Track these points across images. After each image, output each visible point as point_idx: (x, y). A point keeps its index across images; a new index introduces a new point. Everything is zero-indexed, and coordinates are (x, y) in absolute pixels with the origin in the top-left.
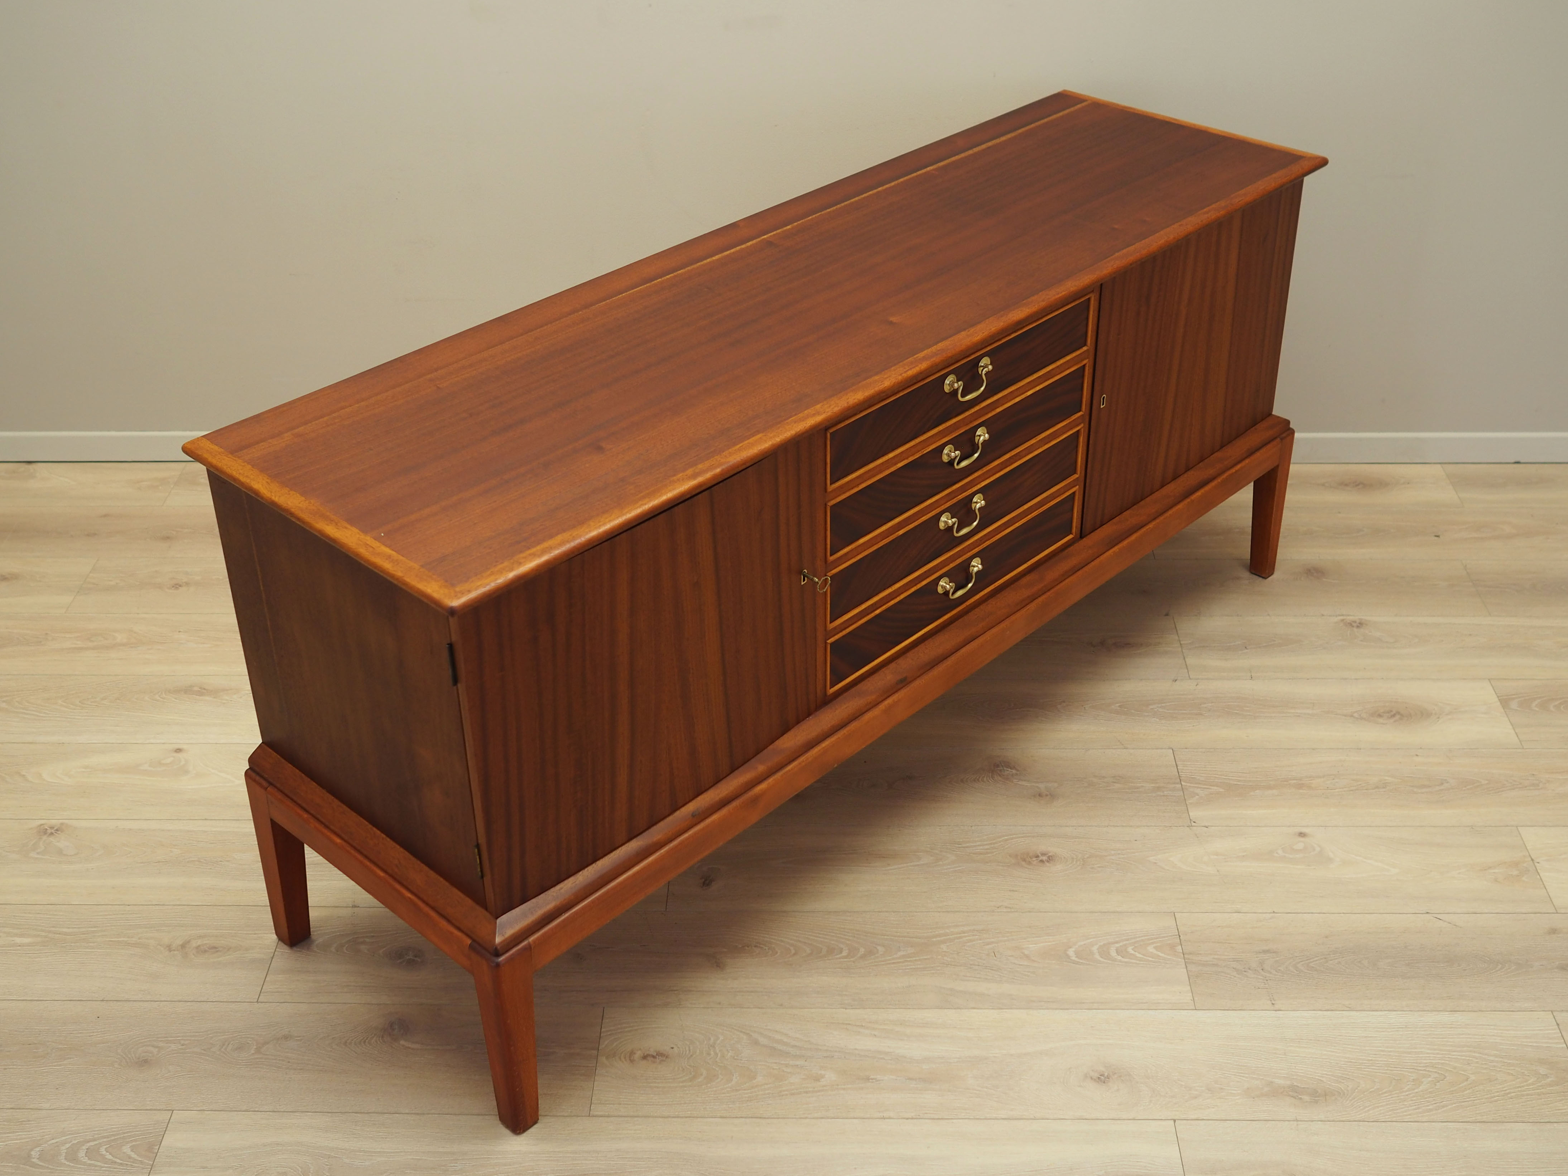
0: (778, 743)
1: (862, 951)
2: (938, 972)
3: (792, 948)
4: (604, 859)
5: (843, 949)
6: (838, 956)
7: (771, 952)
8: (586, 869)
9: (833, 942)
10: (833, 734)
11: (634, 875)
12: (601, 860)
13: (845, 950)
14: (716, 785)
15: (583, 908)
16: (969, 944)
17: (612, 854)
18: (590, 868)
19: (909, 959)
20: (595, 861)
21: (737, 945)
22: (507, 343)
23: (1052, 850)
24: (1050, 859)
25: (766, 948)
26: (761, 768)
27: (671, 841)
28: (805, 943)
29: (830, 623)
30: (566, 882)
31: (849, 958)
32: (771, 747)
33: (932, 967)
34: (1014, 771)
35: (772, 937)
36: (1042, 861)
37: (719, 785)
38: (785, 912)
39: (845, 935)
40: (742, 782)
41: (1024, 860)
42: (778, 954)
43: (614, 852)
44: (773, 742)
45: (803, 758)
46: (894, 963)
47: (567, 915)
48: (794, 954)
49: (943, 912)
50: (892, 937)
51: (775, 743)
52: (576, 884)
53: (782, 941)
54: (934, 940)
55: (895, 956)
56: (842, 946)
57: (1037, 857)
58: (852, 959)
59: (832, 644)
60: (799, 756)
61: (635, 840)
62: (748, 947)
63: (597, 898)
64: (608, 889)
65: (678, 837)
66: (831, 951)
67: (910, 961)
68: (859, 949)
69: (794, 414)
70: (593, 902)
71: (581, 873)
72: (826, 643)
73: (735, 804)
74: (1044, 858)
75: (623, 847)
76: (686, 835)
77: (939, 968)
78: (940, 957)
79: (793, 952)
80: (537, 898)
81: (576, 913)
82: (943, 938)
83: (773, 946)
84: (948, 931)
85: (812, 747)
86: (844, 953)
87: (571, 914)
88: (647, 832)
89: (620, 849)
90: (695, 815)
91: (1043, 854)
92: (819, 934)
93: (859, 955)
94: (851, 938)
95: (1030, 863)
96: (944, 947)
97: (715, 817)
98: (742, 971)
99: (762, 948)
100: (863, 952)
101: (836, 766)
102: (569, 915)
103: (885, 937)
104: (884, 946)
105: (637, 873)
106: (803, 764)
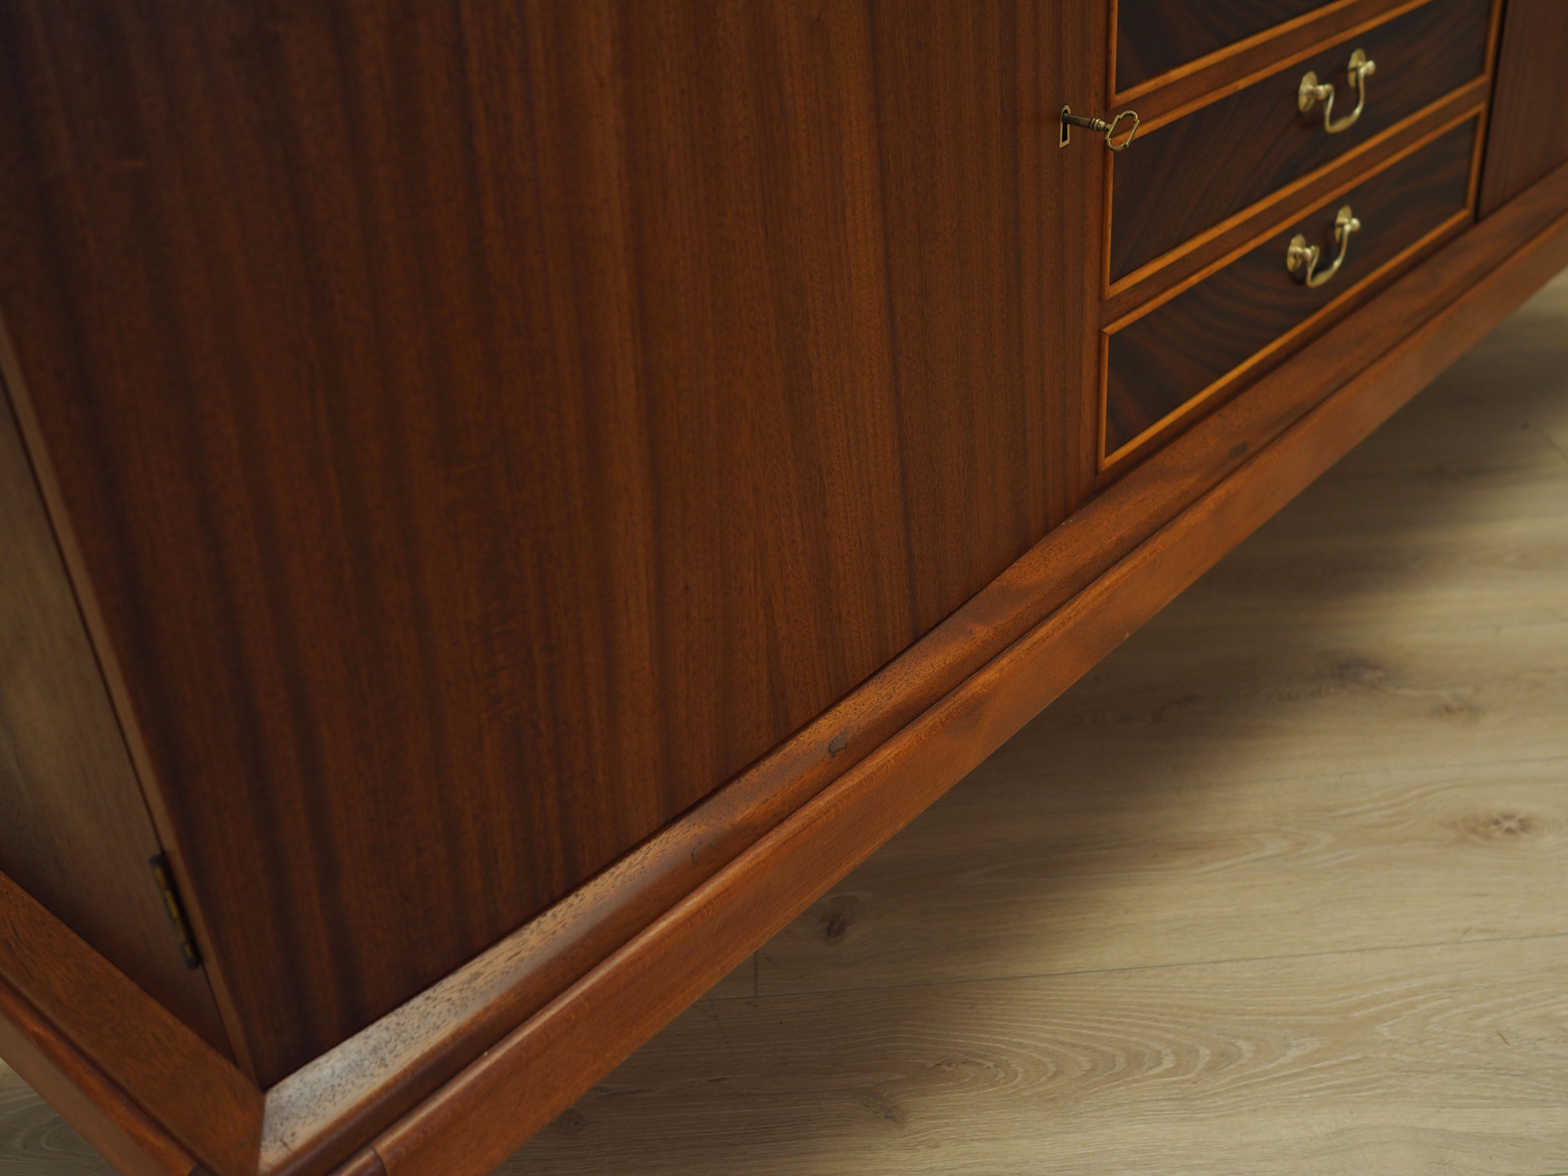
0: (1007, 574)
1: (1205, 1054)
2: (1394, 1090)
3: (1047, 1060)
4: (599, 881)
5: (1160, 1053)
6: (1151, 1072)
7: (1002, 1074)
8: (549, 913)
9: (1135, 1039)
10: (1122, 558)
11: (690, 918)
12: (592, 885)
13: (1167, 1055)
14: (881, 675)
15: (544, 1029)
16: (1435, 1019)
17: (623, 866)
18: (562, 910)
19: (1317, 1066)
20: (573, 886)
21: (923, 1061)
23: (1523, 808)
24: (1525, 825)
25: (990, 1064)
26: (982, 632)
27: (780, 819)
28: (1074, 1046)
29: (1111, 284)
30: (490, 955)
31: (1183, 1075)
32: (995, 584)
33: (1377, 1080)
34: (1380, 674)
35: (998, 1037)
36: (1509, 831)
37: (887, 673)
38: (1013, 978)
39: (1156, 1021)
40: (943, 665)
41: (1474, 831)
42: (1019, 1078)
43: (628, 861)
44: (998, 573)
45: (1069, 610)
46: (1286, 1077)
47: (498, 1055)
48: (1057, 1074)
49: (1352, 951)
50: (1262, 1017)
51: (1003, 575)
52: (522, 960)
53: (1021, 1045)
54: (1356, 1014)
55: (1282, 1061)
56: (1157, 1046)
57: (1497, 823)
58: (1188, 1076)
59: (1113, 337)
60: (1059, 607)
61: (683, 822)
62: (949, 1065)
63: (588, 996)
64: (619, 967)
65: (797, 809)
66: (1136, 1060)
67: (1320, 1069)
68: (1197, 1051)
70: (575, 1007)
71: (534, 925)
72: (1100, 334)
73: (929, 720)
74: (1513, 824)
75: (653, 842)
76: (819, 804)
77: (1392, 1082)
78: (1383, 1055)
79: (1052, 1068)
80: (399, 1011)
81: (525, 1046)
82: (1372, 1010)
83: (1004, 1058)
84: (1378, 993)
85: (1084, 587)
86: (1168, 1063)
87: (510, 1051)
88: (716, 799)
89: (644, 849)
90: (838, 751)
91: (1508, 817)
92: (1099, 1022)
93: (1201, 1066)
94: (1171, 1026)
95: (1488, 837)
96: (1384, 1030)
97: (887, 754)
98: (947, 1124)
99: (980, 1064)
100: (1208, 1058)
101: (1127, 636)
102: (504, 1056)
103: (1247, 1017)
104: (1249, 1039)
105: (699, 911)
106: (1070, 624)
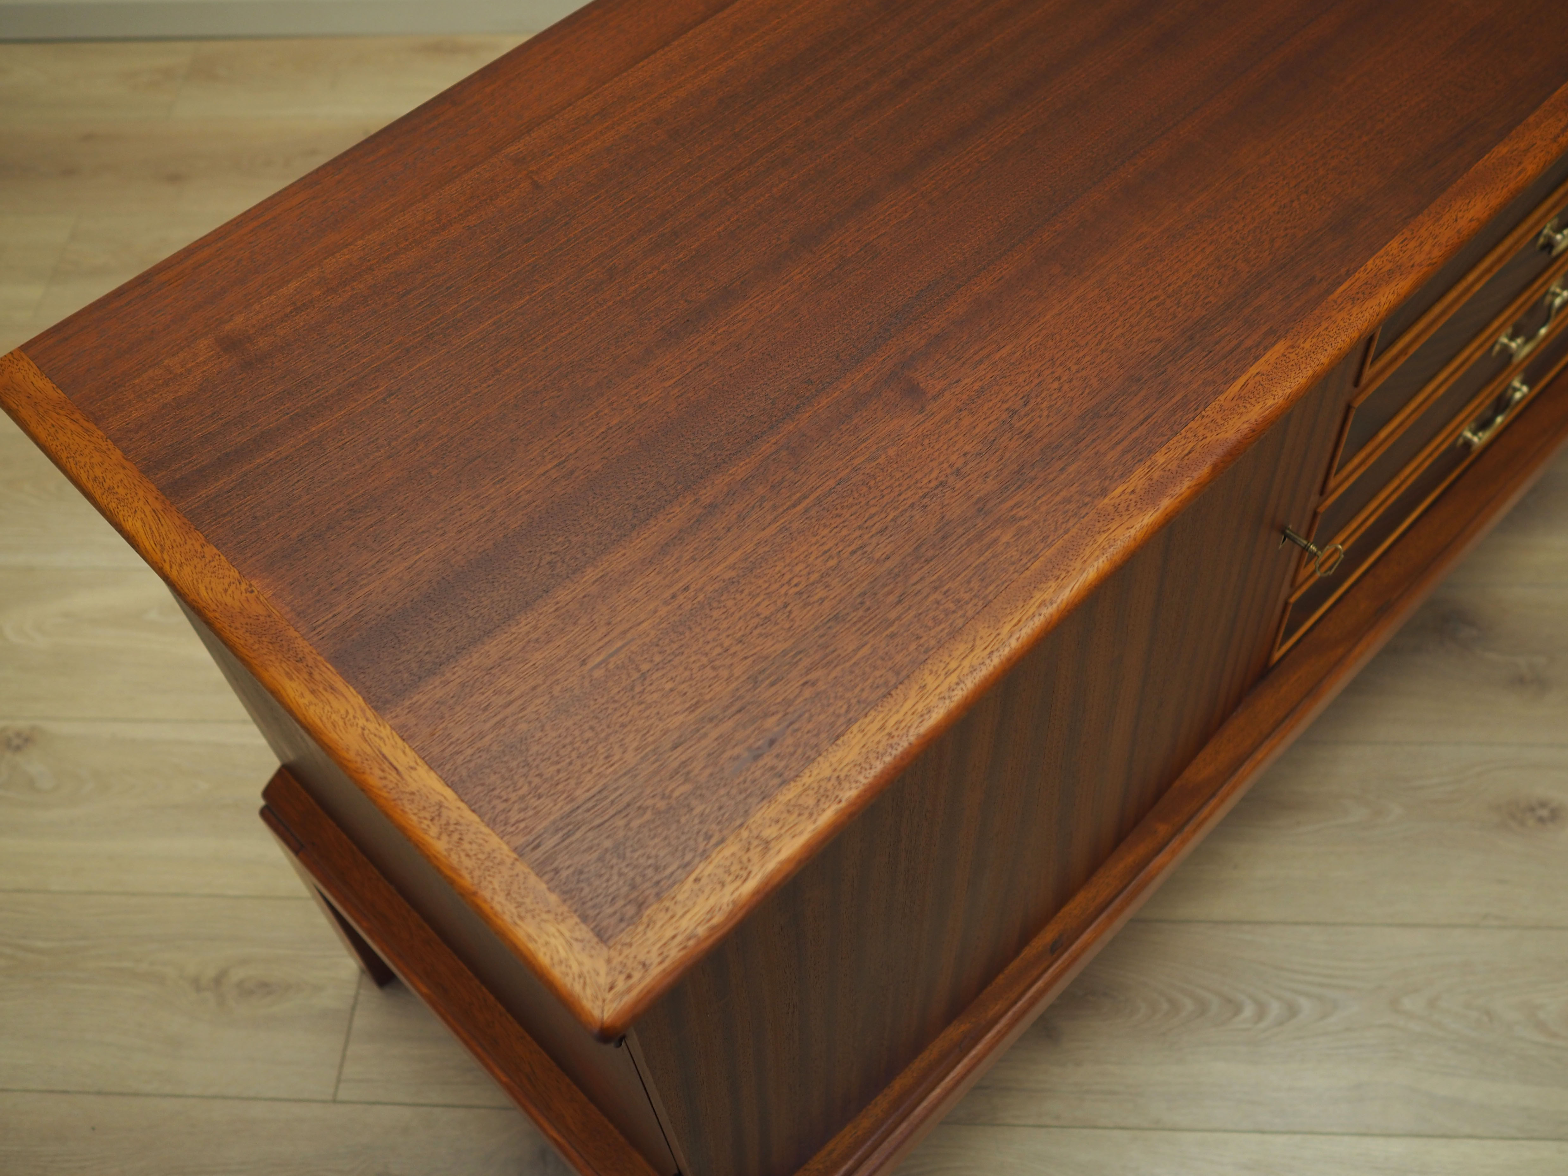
1: (1275, 1007)
5: (1244, 1002)
7: (1130, 1008)
9: (1226, 988)
13: (1248, 1005)
17: (917, 1061)
22: (676, 43)
24: (1553, 816)
34: (1474, 631)
36: (1541, 820)
41: (1513, 817)
42: (1142, 1011)
43: (920, 1057)
56: (1241, 996)
57: (1533, 810)
61: (955, 1022)
65: (1026, 992)
68: (1270, 1004)
69: (1343, 270)
72: (1287, 603)
74: (1544, 813)
75: (936, 1041)
76: (1039, 984)
79: (1165, 1007)
89: (931, 1047)
91: (1543, 805)
92: (1203, 969)
93: (1271, 1016)
94: (1254, 980)
95: (1522, 824)
98: (1088, 1048)
100: (1277, 1011)
